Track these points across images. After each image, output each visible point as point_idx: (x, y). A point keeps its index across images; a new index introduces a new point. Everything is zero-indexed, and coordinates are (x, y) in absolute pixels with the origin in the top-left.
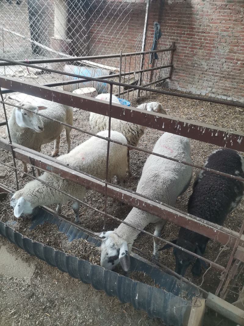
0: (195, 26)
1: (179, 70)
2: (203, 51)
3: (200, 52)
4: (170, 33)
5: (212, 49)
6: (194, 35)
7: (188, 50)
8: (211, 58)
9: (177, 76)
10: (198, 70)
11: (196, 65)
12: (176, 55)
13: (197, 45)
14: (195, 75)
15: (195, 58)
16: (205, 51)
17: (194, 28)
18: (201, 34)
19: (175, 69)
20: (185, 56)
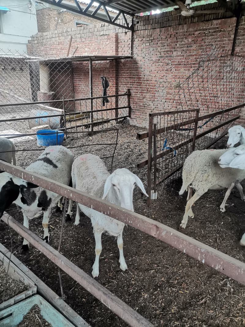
0: (141, 77)
1: (136, 110)
2: (149, 94)
3: (148, 95)
4: (125, 82)
5: (155, 92)
6: (141, 83)
7: (139, 95)
8: (155, 100)
9: (134, 115)
10: (148, 109)
11: (146, 106)
12: (132, 99)
13: (145, 90)
14: (146, 113)
15: (145, 100)
16: (150, 94)
17: (141, 78)
18: (146, 82)
19: (132, 110)
20: (138, 99)
